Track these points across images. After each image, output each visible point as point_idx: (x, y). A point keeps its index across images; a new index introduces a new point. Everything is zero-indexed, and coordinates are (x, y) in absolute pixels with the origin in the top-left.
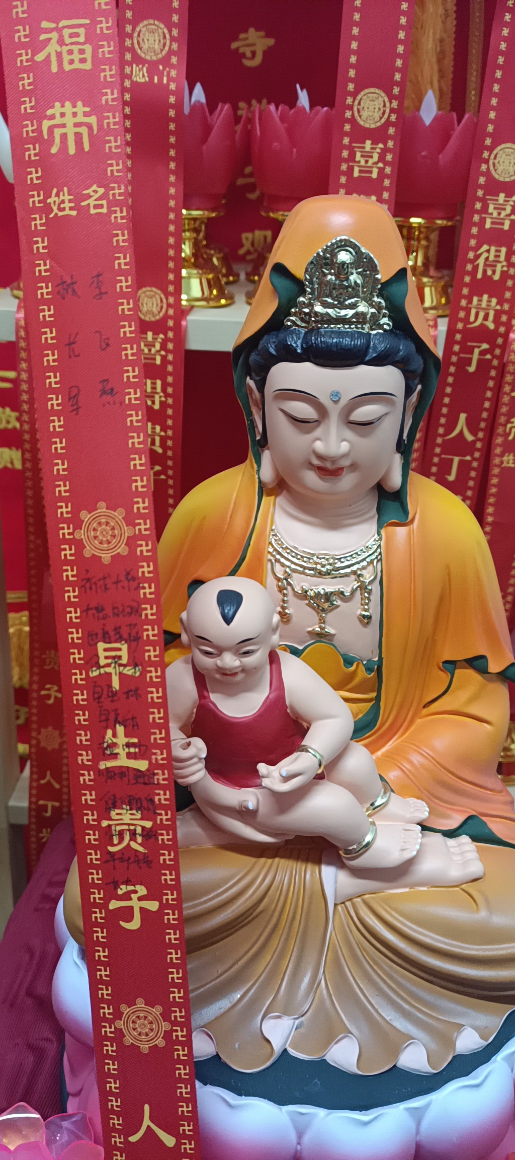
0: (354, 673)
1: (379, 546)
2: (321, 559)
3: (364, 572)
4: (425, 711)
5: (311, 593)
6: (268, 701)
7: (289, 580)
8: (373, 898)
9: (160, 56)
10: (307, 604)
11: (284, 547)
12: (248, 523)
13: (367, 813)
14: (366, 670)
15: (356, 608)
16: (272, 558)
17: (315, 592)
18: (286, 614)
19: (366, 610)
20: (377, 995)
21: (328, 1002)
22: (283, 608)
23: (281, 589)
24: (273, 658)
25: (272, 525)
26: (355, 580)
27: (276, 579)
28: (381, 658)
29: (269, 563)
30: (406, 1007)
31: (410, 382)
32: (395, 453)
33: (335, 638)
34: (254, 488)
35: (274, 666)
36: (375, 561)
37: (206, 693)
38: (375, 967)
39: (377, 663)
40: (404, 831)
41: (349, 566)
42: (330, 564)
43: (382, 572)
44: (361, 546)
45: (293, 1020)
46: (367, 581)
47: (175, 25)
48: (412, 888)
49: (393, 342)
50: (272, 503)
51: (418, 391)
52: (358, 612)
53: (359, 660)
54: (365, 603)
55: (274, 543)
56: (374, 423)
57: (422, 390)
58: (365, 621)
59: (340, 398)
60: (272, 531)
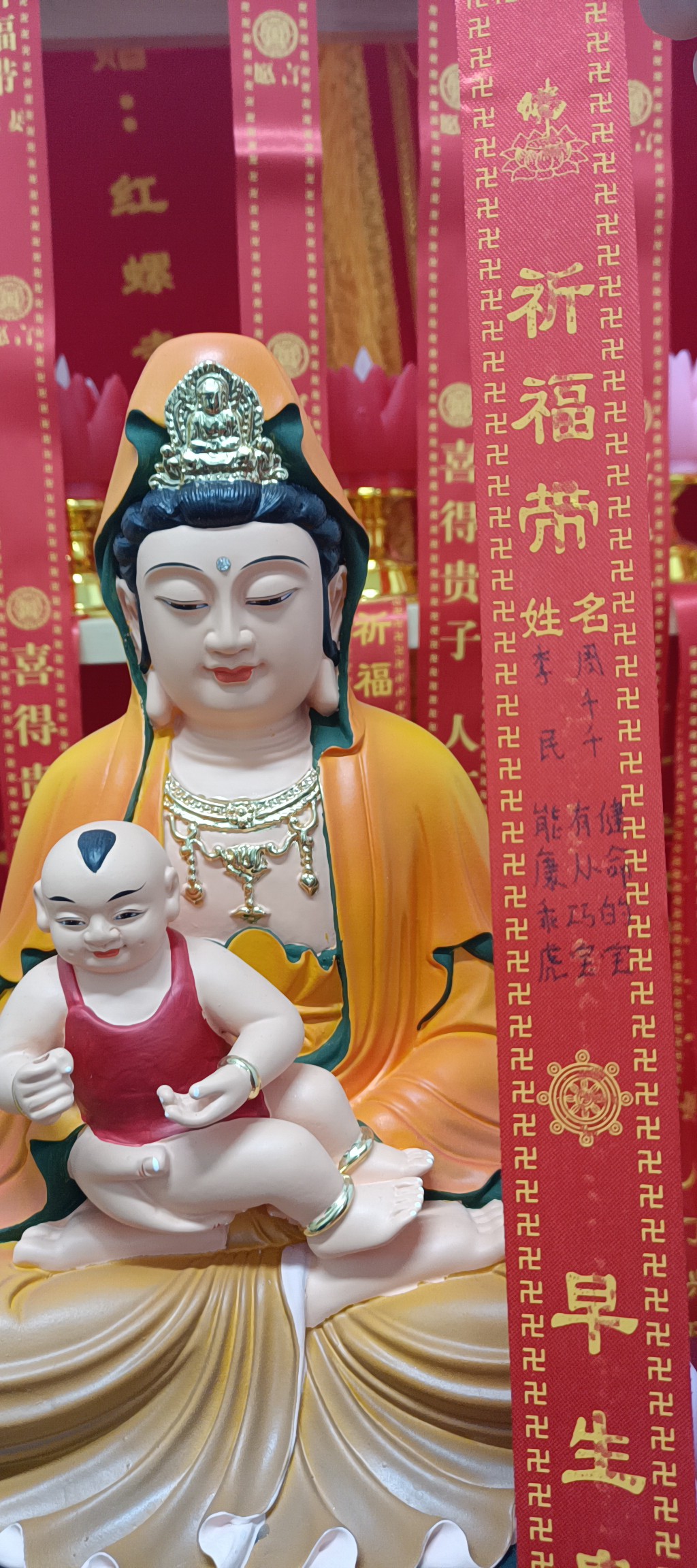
0: (303, 972)
1: (316, 783)
2: (237, 806)
3: (301, 819)
4: (421, 1034)
5: (230, 857)
6: (170, 998)
7: (195, 840)
8: (364, 1308)
9: (22, 316)
10: (225, 873)
11: (184, 797)
12: (134, 771)
13: (341, 1171)
14: (320, 962)
15: (294, 872)
16: (170, 814)
17: (234, 854)
18: (197, 891)
19: (310, 872)
20: (384, 1466)
21: (307, 1487)
22: (192, 882)
23: (186, 855)
24: (176, 941)
25: (166, 773)
26: (289, 830)
27: (178, 842)
28: (339, 943)
29: (167, 822)
30: (430, 1477)
31: (326, 554)
32: (324, 658)
33: (272, 919)
34: (141, 726)
35: (177, 950)
36: (313, 802)
37: (77, 997)
38: (379, 1423)
39: (336, 952)
40: (396, 1189)
41: (275, 812)
42: (251, 812)
43: (323, 815)
44: (291, 784)
45: (251, 1524)
46: (304, 830)
47: (39, 280)
48: (422, 1283)
49: (291, 493)
50: (166, 746)
51: (343, 575)
52: (298, 877)
53: (310, 950)
54: (306, 862)
55: (171, 794)
56: (281, 601)
57: (348, 576)
58: (310, 889)
59: (229, 567)
60: (168, 779)
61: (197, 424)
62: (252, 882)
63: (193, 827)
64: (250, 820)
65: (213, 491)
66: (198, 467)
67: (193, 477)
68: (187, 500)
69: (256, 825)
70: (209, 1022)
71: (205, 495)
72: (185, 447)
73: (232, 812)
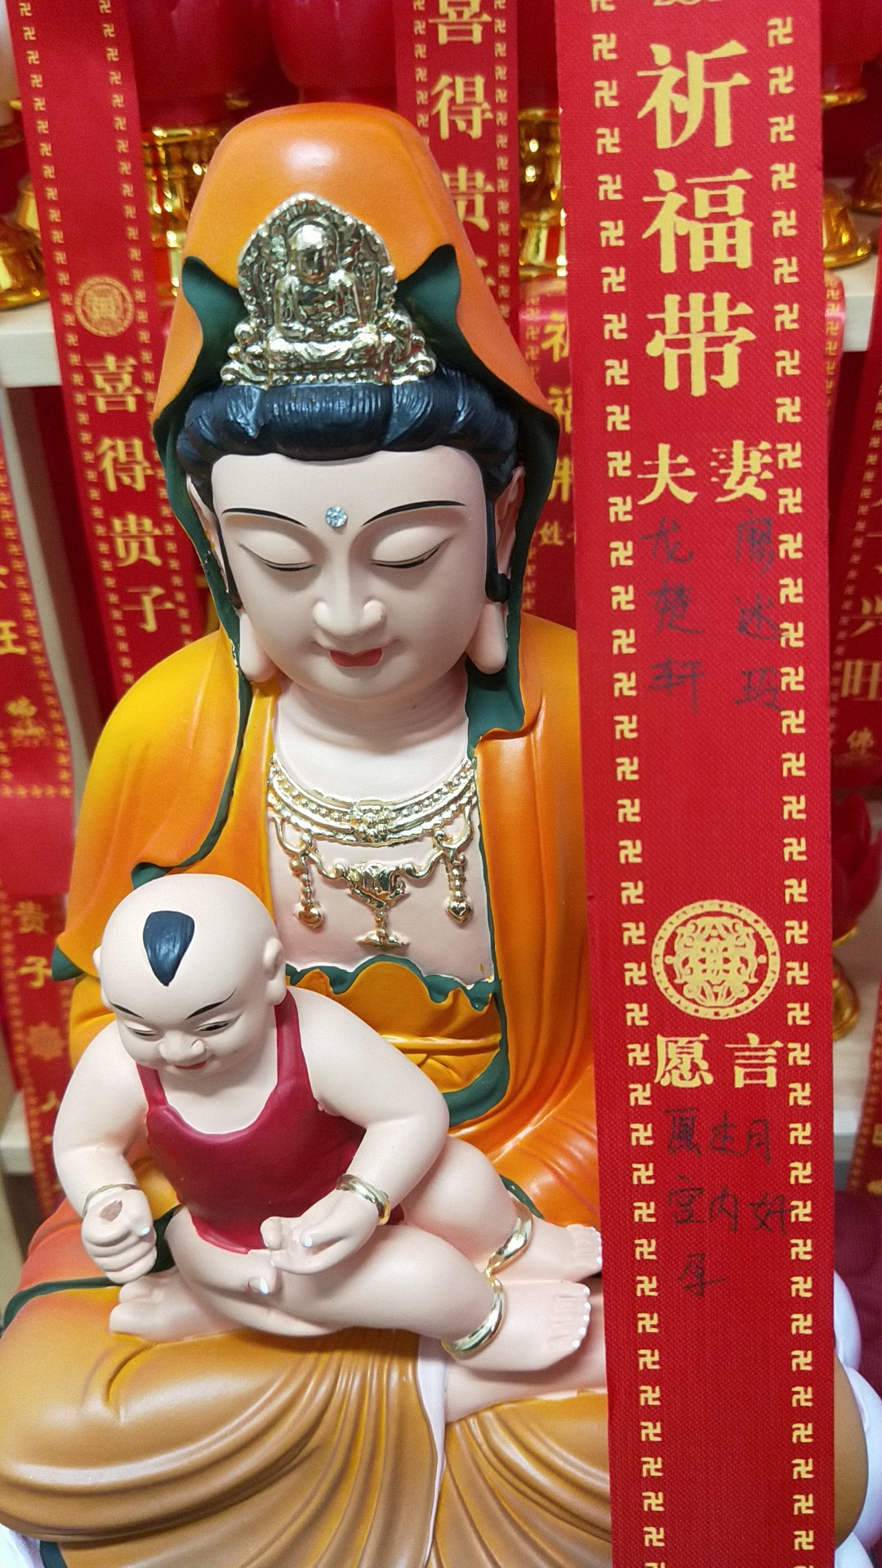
1: (473, 780)
6: (276, 1099)
14: (472, 1002)
26: (434, 846)
27: (288, 855)
28: (498, 978)
34: (232, 686)
36: (467, 808)
41: (418, 823)
42: (383, 821)
44: (439, 784)
49: (440, 397)
50: (268, 712)
52: (447, 903)
53: (459, 984)
54: (456, 888)
55: (276, 788)
56: (422, 564)
58: (461, 917)
59: (346, 523)
60: (273, 764)
62: (387, 908)
63: (307, 837)
64: (382, 834)
68: (278, 417)
69: (390, 840)
71: (305, 411)
72: (272, 330)
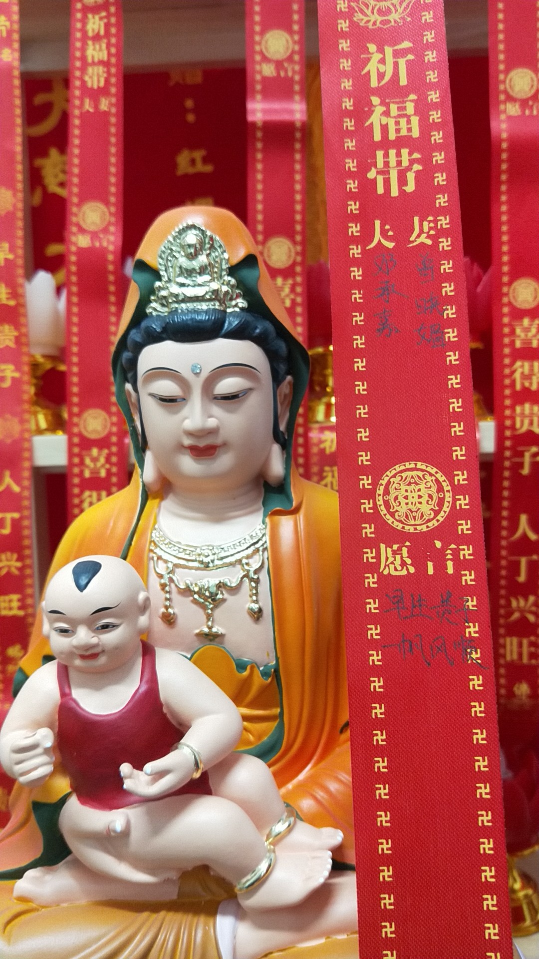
1: (264, 534)
2: (204, 550)
3: (250, 561)
4: (343, 737)
5: (196, 589)
6: (138, 695)
7: (171, 575)
8: (282, 955)
10: (192, 601)
11: (166, 543)
13: (267, 842)
14: (261, 674)
15: (244, 602)
16: (154, 555)
17: (199, 587)
18: (170, 614)
19: (254, 602)
22: (167, 607)
23: (163, 586)
24: (147, 650)
25: (154, 525)
26: (241, 570)
27: (159, 577)
28: (277, 659)
29: (152, 562)
31: (275, 366)
33: (226, 638)
34: (138, 488)
35: (147, 657)
37: (68, 691)
39: (274, 667)
40: (310, 859)
41: (232, 555)
42: (214, 554)
44: (245, 535)
49: (249, 317)
50: (156, 506)
51: (289, 383)
52: (247, 606)
53: (255, 665)
54: (253, 594)
55: (156, 541)
56: (238, 397)
57: (294, 383)
58: (256, 616)
59: (201, 370)
60: (155, 529)
61: (180, 267)
62: (212, 609)
63: (170, 565)
64: (213, 561)
65: (190, 315)
66: (180, 298)
67: (176, 305)
68: (171, 322)
69: (217, 565)
70: (168, 716)
71: (184, 318)
72: (172, 284)
73: (199, 555)
